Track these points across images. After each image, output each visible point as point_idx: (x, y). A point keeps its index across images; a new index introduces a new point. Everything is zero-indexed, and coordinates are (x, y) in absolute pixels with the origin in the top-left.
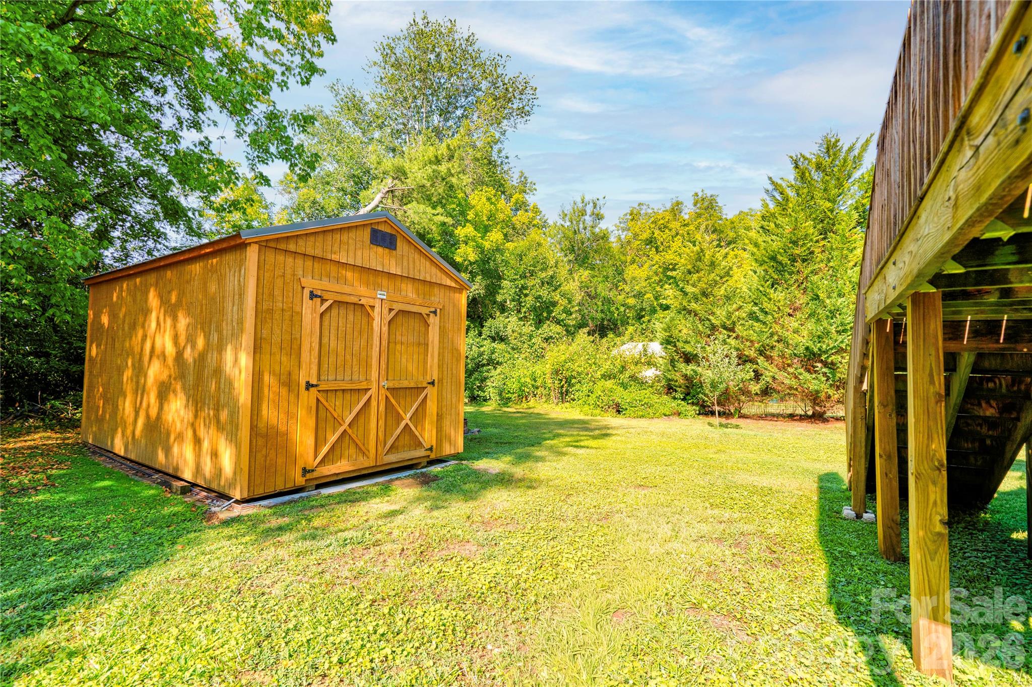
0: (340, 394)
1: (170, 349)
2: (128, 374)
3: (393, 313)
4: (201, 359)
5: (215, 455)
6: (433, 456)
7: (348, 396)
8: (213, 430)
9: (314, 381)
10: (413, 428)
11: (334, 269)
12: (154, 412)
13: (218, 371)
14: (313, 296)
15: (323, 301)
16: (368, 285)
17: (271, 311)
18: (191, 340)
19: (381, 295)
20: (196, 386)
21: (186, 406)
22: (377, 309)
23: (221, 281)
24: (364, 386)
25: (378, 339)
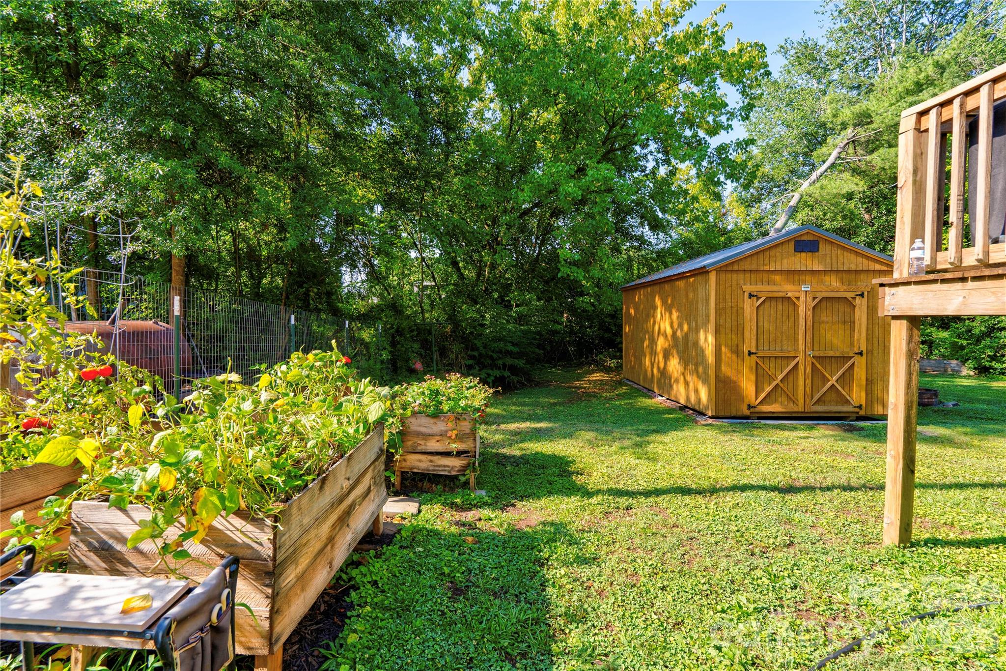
0: (773, 360)
1: (669, 331)
2: (646, 343)
3: (817, 301)
4: (686, 336)
5: (697, 391)
6: (862, 413)
7: (779, 361)
8: (695, 377)
9: (754, 351)
10: (840, 388)
11: (765, 275)
12: (662, 365)
13: (696, 344)
14: (751, 296)
15: (758, 298)
16: (793, 283)
17: (724, 309)
18: (680, 326)
19: (804, 288)
20: (684, 351)
21: (679, 363)
22: (802, 298)
23: (695, 291)
24: (792, 354)
25: (804, 321)
